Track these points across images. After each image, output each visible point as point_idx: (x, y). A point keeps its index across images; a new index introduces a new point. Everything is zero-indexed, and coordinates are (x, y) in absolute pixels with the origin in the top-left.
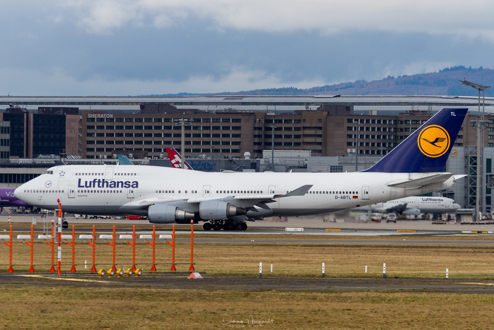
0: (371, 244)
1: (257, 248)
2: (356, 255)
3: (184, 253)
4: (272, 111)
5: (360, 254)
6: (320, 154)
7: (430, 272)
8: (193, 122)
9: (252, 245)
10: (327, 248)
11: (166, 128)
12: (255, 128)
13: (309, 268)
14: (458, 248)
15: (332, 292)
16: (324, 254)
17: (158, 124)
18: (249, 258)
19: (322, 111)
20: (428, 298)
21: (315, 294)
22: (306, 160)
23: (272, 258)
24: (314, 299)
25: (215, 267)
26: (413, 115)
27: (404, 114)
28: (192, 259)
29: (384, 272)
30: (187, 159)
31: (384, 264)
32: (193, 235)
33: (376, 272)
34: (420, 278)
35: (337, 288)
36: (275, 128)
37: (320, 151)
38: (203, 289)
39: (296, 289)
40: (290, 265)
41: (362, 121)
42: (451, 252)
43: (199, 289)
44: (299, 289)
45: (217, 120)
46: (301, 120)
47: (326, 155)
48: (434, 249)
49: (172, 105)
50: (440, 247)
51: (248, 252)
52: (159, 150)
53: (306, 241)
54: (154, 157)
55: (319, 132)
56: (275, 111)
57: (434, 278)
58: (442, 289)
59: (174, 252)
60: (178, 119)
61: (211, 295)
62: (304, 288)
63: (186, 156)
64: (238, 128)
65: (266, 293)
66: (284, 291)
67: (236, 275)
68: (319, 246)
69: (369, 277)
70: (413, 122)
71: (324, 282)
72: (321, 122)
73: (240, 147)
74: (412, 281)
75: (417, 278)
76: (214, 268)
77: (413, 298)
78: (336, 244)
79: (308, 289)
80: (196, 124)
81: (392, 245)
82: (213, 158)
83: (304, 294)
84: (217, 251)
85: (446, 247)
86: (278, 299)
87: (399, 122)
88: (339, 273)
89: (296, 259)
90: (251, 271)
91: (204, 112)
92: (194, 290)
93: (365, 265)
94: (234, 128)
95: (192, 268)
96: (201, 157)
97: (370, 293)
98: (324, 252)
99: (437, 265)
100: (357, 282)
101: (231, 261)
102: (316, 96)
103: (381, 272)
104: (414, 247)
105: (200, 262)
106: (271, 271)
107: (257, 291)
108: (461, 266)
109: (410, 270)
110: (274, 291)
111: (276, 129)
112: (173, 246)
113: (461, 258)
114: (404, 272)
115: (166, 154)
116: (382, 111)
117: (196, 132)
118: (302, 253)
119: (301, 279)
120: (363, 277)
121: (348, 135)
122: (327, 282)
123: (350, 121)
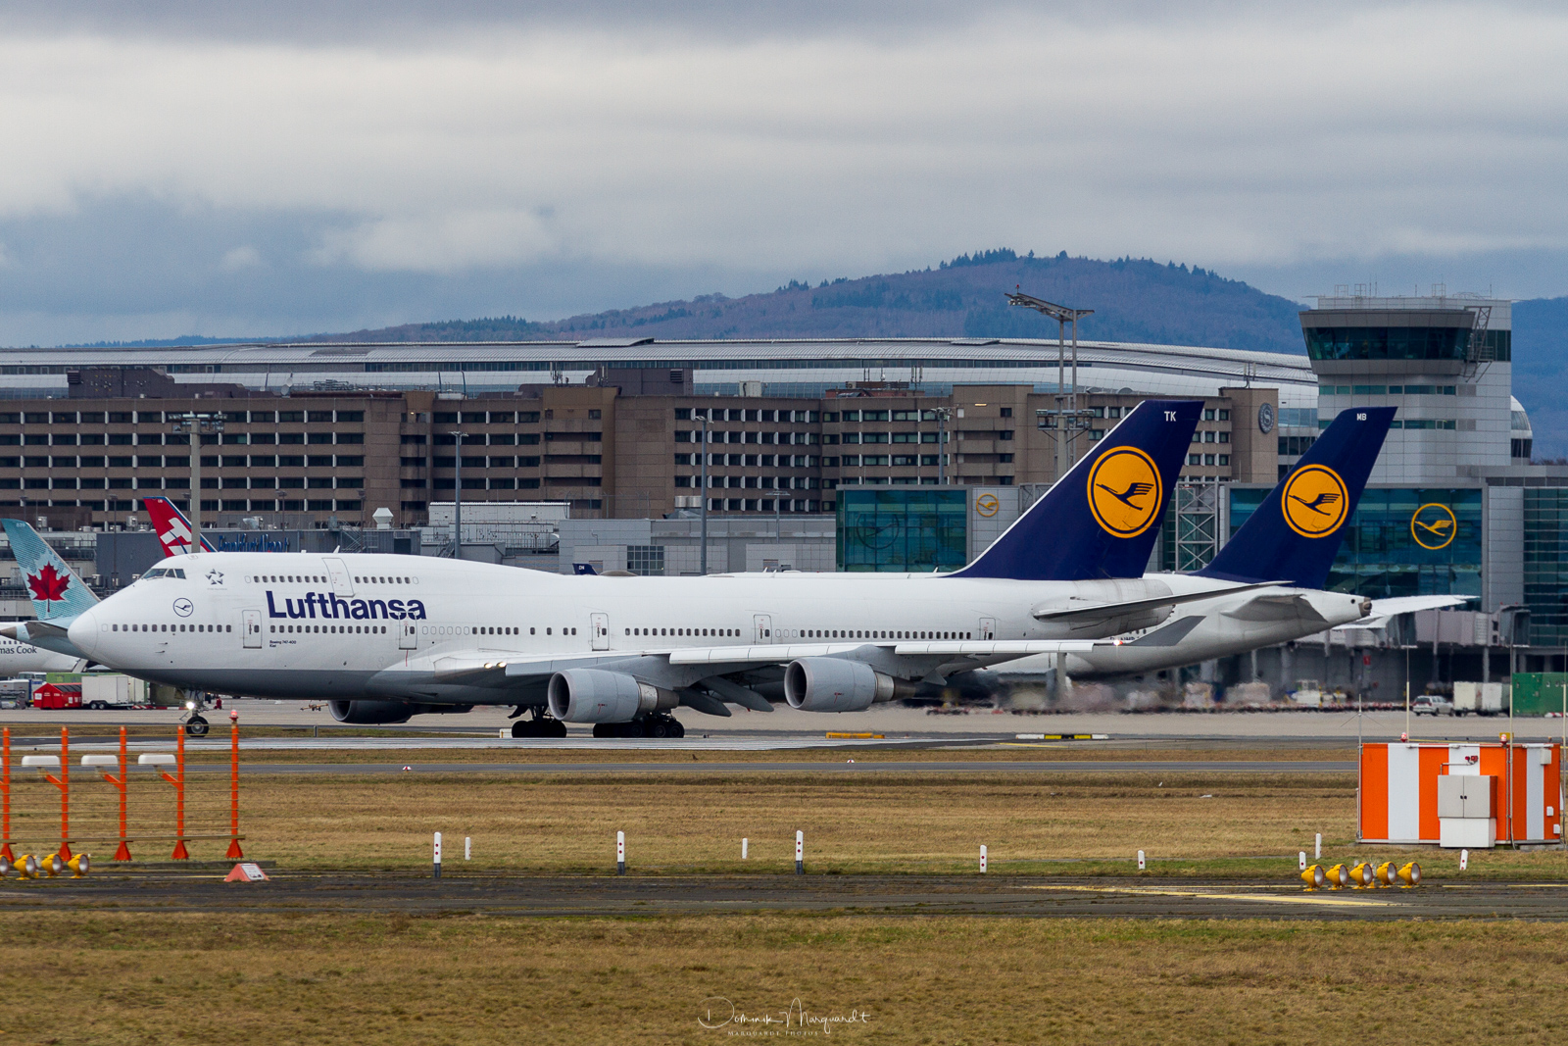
0: (754, 774)
1: (420, 789)
2: (714, 808)
3: (209, 805)
4: (454, 388)
5: (724, 803)
6: (596, 511)
7: (934, 856)
8: (224, 421)
9: (404, 781)
10: (625, 788)
11: (143, 439)
12: (405, 439)
13: (577, 846)
14: (1009, 783)
15: (649, 916)
16: (618, 805)
17: (119, 429)
18: (400, 819)
19: (600, 385)
20: (931, 931)
21: (598, 923)
22: (556, 531)
23: (466, 820)
24: (598, 937)
25: (301, 845)
26: (868, 394)
27: (841, 391)
28: (235, 823)
29: (799, 857)
30: (206, 530)
31: (799, 835)
32: (236, 755)
33: (774, 857)
34: (906, 874)
35: (663, 904)
36: (463, 438)
37: (597, 504)
38: (271, 912)
39: (545, 910)
40: (520, 839)
41: (718, 414)
42: (989, 795)
43: (259, 912)
44: (553, 910)
45: (293, 416)
46: (538, 413)
47: (612, 516)
48: (939, 788)
49: (159, 371)
50: (956, 782)
51: (394, 801)
52: (125, 505)
53: (563, 768)
54: (110, 524)
55: (594, 448)
56: (464, 388)
57: (944, 872)
58: (972, 906)
59: (181, 804)
60: (182, 413)
61: (295, 928)
62: (568, 905)
63: (205, 520)
64: (357, 438)
65: (455, 923)
66: (509, 916)
67: (365, 869)
68: (602, 781)
69: (756, 872)
70: (868, 417)
71: (625, 887)
72: (599, 418)
73: (361, 493)
74: (882, 883)
75: (897, 873)
76: (298, 848)
77: (886, 931)
78: (652, 776)
79: (575, 909)
80: (232, 428)
81: (816, 776)
82: (282, 526)
83: (567, 923)
84: (305, 799)
85: (973, 782)
86: (491, 940)
87: (827, 417)
88: (667, 861)
89: (538, 821)
90: (406, 857)
91: (255, 393)
92: (245, 916)
93: (741, 836)
94: (344, 438)
95: (235, 850)
96: (248, 525)
97: (762, 919)
98: (619, 799)
99: (951, 834)
100: (721, 886)
101: (347, 828)
102: (582, 343)
103: (789, 858)
104: (880, 782)
105: (255, 833)
106: (467, 857)
107: (428, 917)
108: (1022, 837)
109: (873, 850)
110: (478, 915)
111: (465, 441)
112: (180, 787)
113: (1019, 814)
114: (856, 857)
115: (146, 516)
116: (775, 385)
117: (233, 450)
118: (554, 804)
119: (556, 880)
120: (737, 872)
121: (677, 456)
122: (634, 887)
123: (682, 414)
